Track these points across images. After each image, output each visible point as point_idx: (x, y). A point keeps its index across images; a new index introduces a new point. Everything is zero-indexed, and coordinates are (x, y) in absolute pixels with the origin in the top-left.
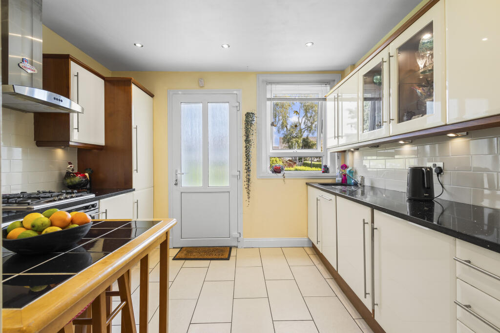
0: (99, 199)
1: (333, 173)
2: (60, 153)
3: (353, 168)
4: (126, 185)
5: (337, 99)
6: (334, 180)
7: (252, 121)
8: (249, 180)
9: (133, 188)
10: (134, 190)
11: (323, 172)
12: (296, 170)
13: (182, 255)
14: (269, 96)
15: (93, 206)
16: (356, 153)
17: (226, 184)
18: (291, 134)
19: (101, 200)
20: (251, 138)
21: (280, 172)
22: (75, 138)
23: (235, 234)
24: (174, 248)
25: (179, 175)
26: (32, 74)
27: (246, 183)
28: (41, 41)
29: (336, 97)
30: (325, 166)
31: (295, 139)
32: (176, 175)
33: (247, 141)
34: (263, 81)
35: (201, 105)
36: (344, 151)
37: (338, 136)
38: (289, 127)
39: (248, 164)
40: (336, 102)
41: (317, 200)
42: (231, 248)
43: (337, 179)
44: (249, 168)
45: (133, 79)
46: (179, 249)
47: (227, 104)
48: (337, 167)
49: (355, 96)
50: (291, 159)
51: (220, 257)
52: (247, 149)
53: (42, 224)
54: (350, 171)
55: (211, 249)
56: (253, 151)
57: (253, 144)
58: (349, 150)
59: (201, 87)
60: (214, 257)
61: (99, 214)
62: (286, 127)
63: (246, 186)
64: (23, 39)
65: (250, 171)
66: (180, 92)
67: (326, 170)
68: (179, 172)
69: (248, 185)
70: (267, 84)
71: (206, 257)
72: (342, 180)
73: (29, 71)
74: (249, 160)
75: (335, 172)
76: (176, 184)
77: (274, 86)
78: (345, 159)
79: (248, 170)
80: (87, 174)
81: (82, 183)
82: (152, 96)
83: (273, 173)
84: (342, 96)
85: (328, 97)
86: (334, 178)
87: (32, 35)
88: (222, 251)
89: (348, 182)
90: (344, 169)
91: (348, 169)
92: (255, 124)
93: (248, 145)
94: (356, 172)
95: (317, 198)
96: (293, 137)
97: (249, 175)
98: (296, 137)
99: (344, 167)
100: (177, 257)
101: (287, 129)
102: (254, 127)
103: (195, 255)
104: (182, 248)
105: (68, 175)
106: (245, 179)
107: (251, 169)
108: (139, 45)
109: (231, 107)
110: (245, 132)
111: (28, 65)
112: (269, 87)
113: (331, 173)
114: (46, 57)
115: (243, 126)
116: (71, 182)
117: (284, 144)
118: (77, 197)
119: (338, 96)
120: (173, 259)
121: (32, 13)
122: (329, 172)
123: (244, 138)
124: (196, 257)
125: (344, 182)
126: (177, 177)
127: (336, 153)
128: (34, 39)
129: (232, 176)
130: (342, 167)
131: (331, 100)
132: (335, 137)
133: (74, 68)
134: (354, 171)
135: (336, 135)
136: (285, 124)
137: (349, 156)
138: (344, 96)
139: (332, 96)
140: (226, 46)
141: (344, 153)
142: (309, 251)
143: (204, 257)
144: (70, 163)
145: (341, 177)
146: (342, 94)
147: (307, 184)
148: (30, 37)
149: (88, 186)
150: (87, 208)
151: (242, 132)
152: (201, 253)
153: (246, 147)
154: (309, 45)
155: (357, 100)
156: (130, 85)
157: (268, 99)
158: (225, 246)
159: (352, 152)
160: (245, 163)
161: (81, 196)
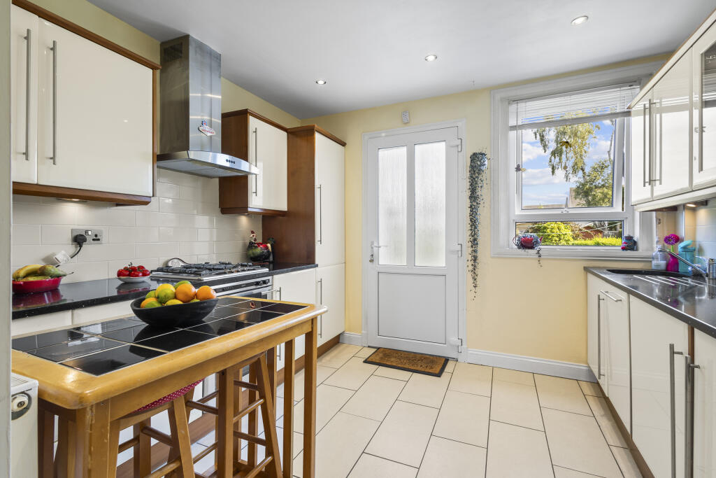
0: (272, 275)
1: (647, 250)
2: (244, 220)
3: (694, 241)
4: (308, 260)
5: (649, 110)
6: (648, 264)
7: (480, 166)
8: (475, 259)
9: (317, 263)
10: (317, 266)
11: (623, 249)
12: (598, 244)
13: (377, 359)
14: (512, 122)
15: (264, 282)
16: (703, 213)
17: (441, 262)
18: (592, 181)
19: (275, 276)
20: (479, 192)
21: (532, 248)
22: (253, 203)
23: (453, 339)
24: (369, 347)
25: (375, 249)
26: (211, 137)
27: (470, 263)
28: (220, 97)
29: (647, 106)
30: (630, 238)
31: (599, 191)
32: (372, 248)
33: (473, 197)
34: (502, 100)
35: (404, 150)
36: (674, 209)
37: (651, 181)
38: (587, 170)
39: (475, 234)
40: (647, 117)
41: (599, 299)
42: (447, 360)
43: (654, 262)
44: (475, 240)
45: (316, 126)
46: (375, 350)
47: (444, 143)
48: (655, 239)
49: (685, 100)
50: (591, 224)
51: (428, 370)
52: (473, 211)
53: (165, 296)
54: (685, 248)
55: (418, 357)
56: (483, 212)
57: (481, 202)
58: (684, 206)
59: (406, 123)
60: (419, 368)
61: (272, 294)
62: (583, 170)
63: (471, 268)
64: (202, 98)
65: (477, 244)
66: (383, 135)
67: (631, 244)
68: (375, 244)
69: (475, 267)
70: (509, 103)
71: (407, 366)
72: (668, 265)
73: (209, 134)
74: (475, 228)
75: (652, 249)
76: (372, 261)
77: (522, 105)
78: (675, 224)
79: (474, 242)
80: (269, 245)
81: (263, 255)
82: (343, 144)
83: (519, 248)
84: (660, 103)
85: (634, 109)
86: (649, 260)
87: (211, 93)
88: (432, 362)
89: (681, 269)
90: (672, 244)
91: (682, 245)
92: (487, 172)
93: (475, 204)
94: (701, 251)
95: (599, 296)
96: (596, 187)
97: (475, 251)
98: (603, 186)
99: (674, 239)
100: (369, 360)
101: (584, 173)
102: (484, 176)
103: (393, 361)
104: (379, 348)
105: (251, 245)
106: (470, 258)
107: (480, 240)
108: (321, 82)
109: (449, 148)
110: (469, 184)
111: (207, 128)
112: (513, 107)
113: (642, 250)
114: (225, 116)
115: (466, 174)
116: (253, 254)
117: (578, 200)
118: (248, 270)
119: (650, 104)
120: (365, 362)
121: (211, 70)
122: (637, 250)
123: (469, 193)
124: (394, 364)
125: (672, 268)
126: (373, 251)
127: (654, 213)
128: (212, 96)
129: (449, 252)
130: (667, 240)
131: (638, 114)
132: (645, 182)
133: (253, 123)
134: (697, 247)
135: (647, 180)
136: (580, 165)
137: (685, 219)
138: (666, 102)
139: (640, 107)
140: (431, 58)
141: (672, 213)
142: (587, 389)
143: (405, 366)
144: (253, 232)
145: (664, 258)
146: (661, 99)
147: (587, 269)
148: (209, 95)
149: (271, 258)
150: (257, 283)
151: (466, 184)
152: (402, 361)
153: (471, 207)
154: (580, 21)
155: (689, 107)
156: (313, 135)
157: (511, 127)
158: (439, 356)
159: (694, 210)
160: (470, 232)
161: (254, 270)
